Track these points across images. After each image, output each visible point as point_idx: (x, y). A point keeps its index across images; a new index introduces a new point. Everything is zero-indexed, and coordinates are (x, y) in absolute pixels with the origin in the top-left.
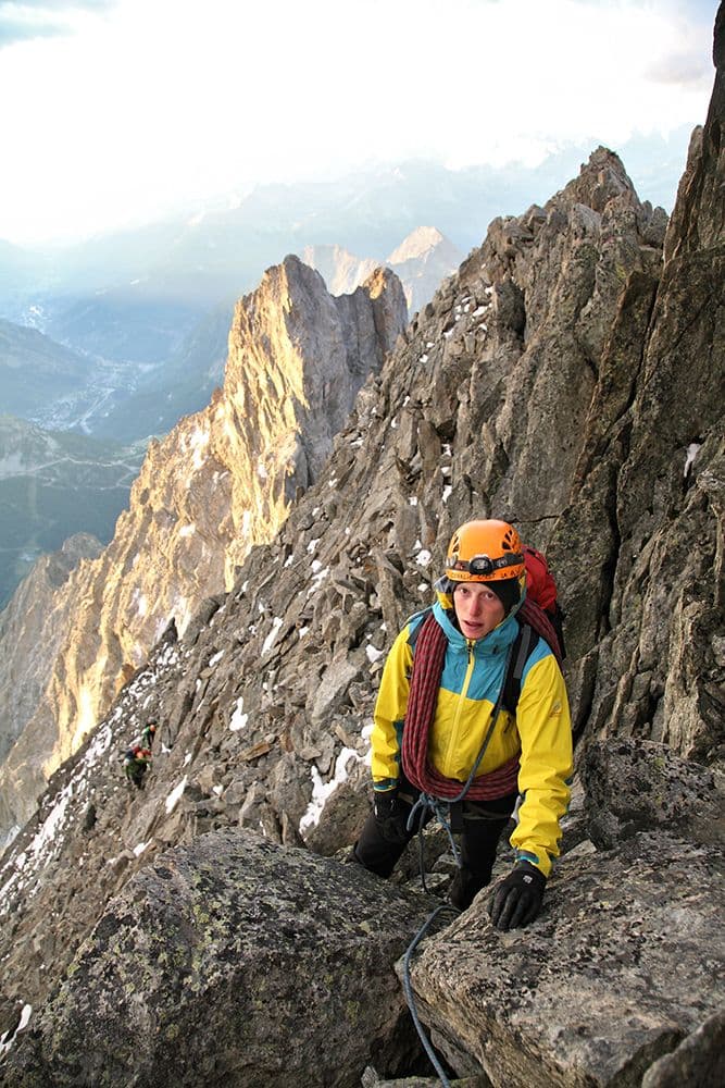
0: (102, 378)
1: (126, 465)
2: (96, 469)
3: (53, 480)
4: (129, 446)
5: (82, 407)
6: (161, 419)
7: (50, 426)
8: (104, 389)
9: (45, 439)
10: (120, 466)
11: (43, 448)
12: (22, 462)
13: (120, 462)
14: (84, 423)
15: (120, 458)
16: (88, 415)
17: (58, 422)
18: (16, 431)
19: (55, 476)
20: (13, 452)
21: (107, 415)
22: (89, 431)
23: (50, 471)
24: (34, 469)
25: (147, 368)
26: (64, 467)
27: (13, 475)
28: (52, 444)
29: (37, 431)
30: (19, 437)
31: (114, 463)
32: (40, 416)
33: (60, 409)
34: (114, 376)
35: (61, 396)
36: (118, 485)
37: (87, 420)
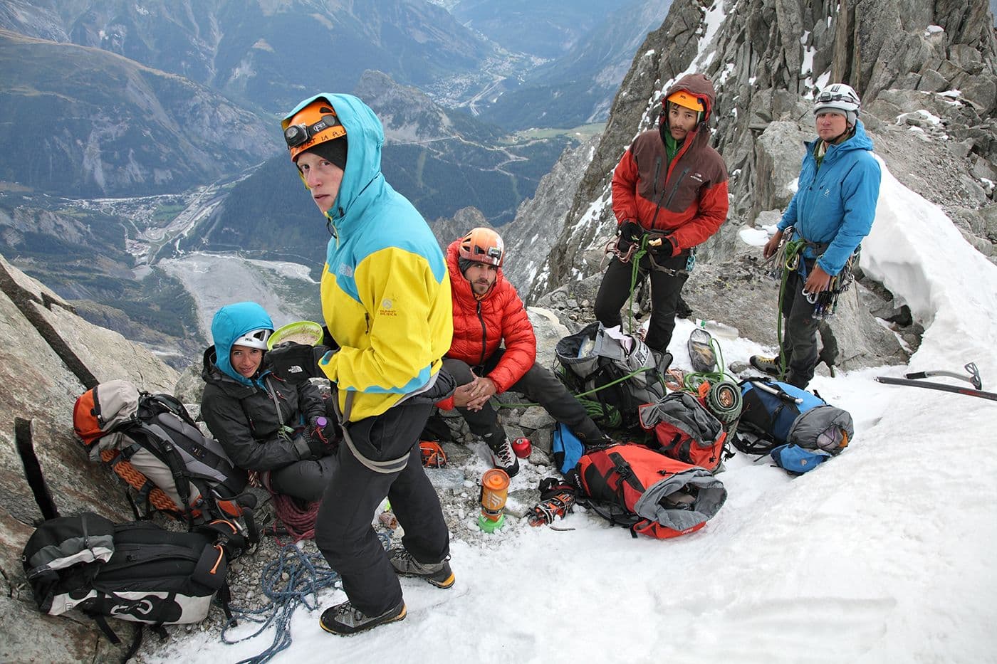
0: (495, 65)
1: (506, 152)
2: (479, 150)
3: (441, 153)
4: (512, 135)
5: (474, 90)
6: (544, 114)
7: (443, 102)
8: (495, 76)
9: (440, 115)
10: (501, 152)
11: (437, 123)
12: (417, 133)
13: (502, 148)
14: (472, 105)
15: (503, 145)
16: (478, 98)
17: (450, 100)
18: (417, 104)
19: (443, 150)
20: (411, 122)
21: (495, 101)
22: (476, 113)
23: (440, 145)
24: (426, 141)
25: (539, 62)
26: (453, 143)
27: (408, 143)
28: (446, 120)
29: (435, 107)
30: (419, 110)
31: (496, 148)
32: (435, 92)
33: (454, 87)
34: (507, 65)
35: (456, 76)
36: (496, 168)
37: (476, 103)
